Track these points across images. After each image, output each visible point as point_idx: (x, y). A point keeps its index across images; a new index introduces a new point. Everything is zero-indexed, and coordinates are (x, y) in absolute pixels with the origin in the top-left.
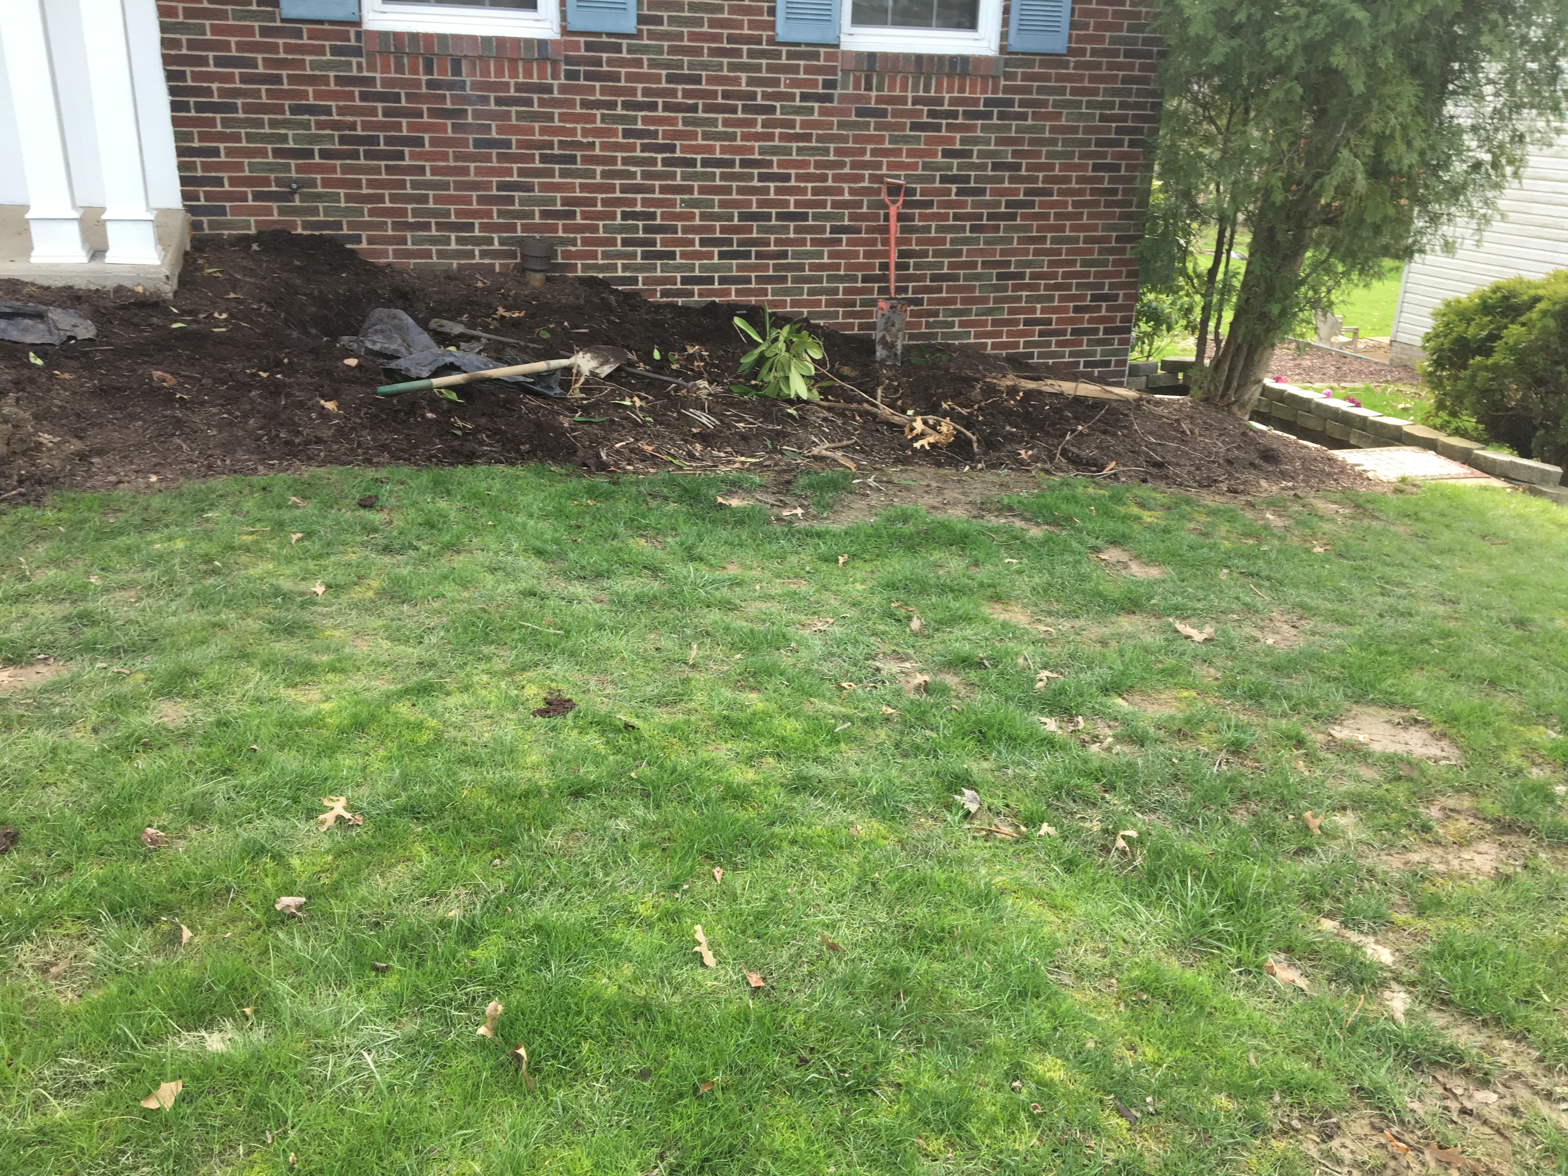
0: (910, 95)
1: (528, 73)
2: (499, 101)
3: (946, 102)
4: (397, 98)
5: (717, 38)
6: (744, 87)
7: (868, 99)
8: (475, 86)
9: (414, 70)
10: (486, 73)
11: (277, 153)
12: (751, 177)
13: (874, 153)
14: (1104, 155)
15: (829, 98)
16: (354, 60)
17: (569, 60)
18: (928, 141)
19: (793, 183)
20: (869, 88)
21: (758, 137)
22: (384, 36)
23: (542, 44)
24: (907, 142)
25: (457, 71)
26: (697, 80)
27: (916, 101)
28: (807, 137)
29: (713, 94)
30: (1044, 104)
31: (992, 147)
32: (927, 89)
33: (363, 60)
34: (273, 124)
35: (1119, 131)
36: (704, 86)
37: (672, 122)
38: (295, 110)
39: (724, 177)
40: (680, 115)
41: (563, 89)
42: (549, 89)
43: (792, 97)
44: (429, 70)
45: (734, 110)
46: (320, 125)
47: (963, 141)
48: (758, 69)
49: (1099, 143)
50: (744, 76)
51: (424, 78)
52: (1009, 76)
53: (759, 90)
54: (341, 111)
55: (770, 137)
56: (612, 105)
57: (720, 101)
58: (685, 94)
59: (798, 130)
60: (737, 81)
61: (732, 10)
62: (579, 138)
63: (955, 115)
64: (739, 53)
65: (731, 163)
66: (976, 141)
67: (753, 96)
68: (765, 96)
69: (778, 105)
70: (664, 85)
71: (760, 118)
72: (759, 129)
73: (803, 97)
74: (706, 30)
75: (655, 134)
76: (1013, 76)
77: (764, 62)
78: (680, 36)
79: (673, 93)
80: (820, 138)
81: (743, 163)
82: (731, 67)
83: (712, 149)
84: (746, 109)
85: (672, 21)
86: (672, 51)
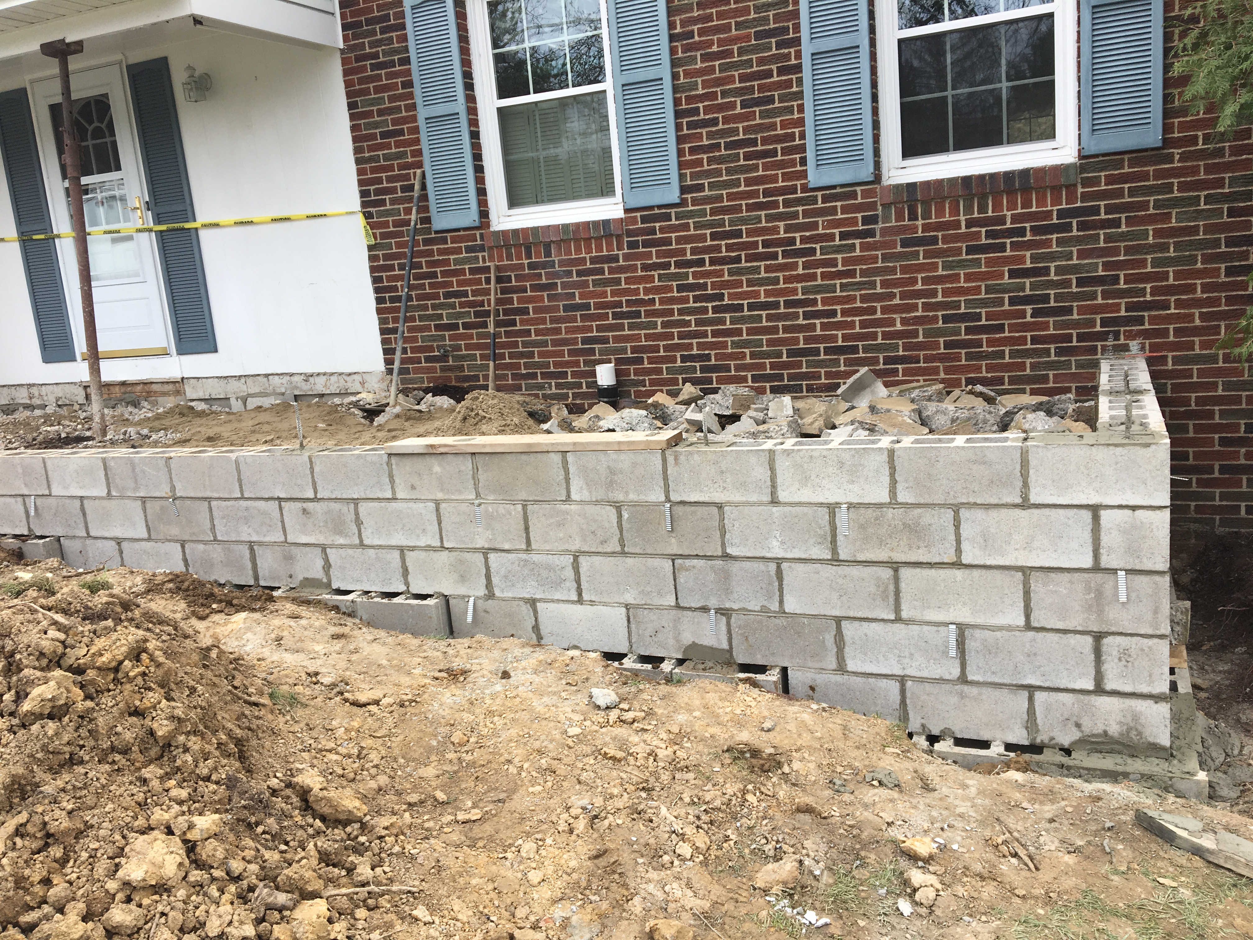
0: (962, 218)
1: (599, 249)
2: (580, 273)
3: (1009, 220)
4: (509, 279)
5: (753, 194)
6: (782, 235)
7: (915, 229)
8: (562, 263)
9: (519, 257)
10: (568, 252)
11: (437, 328)
12: (796, 316)
13: (925, 281)
15: (871, 233)
16: (480, 255)
17: (630, 233)
18: (989, 262)
19: (839, 318)
20: (913, 217)
21: (799, 278)
22: (496, 234)
23: (606, 223)
24: (965, 267)
25: (548, 254)
26: (738, 234)
27: (970, 224)
28: (851, 274)
29: (755, 245)
31: (1075, 262)
32: (983, 209)
33: (486, 254)
34: (434, 307)
36: (745, 239)
37: (720, 274)
38: (446, 295)
39: (769, 318)
40: (726, 267)
41: (626, 257)
43: (831, 237)
44: (529, 256)
45: (774, 256)
46: (462, 305)
47: (1035, 258)
48: (795, 215)
50: (781, 224)
51: (526, 262)
52: (1086, 182)
53: (797, 235)
54: (474, 293)
55: (813, 277)
56: (667, 266)
57: (761, 250)
58: (729, 248)
59: (840, 268)
60: (775, 230)
61: (766, 167)
62: (642, 296)
63: (1021, 232)
64: (775, 204)
65: (776, 305)
66: (1052, 257)
67: (792, 241)
68: (803, 240)
69: (818, 246)
70: (709, 243)
71: (800, 261)
72: (800, 271)
73: (843, 236)
74: (742, 188)
75: (704, 286)
76: (1095, 181)
77: (800, 209)
78: (720, 198)
79: (718, 249)
80: (863, 273)
81: (788, 304)
82: (769, 218)
83: (757, 294)
84: (785, 254)
85: (712, 186)
86: (713, 212)
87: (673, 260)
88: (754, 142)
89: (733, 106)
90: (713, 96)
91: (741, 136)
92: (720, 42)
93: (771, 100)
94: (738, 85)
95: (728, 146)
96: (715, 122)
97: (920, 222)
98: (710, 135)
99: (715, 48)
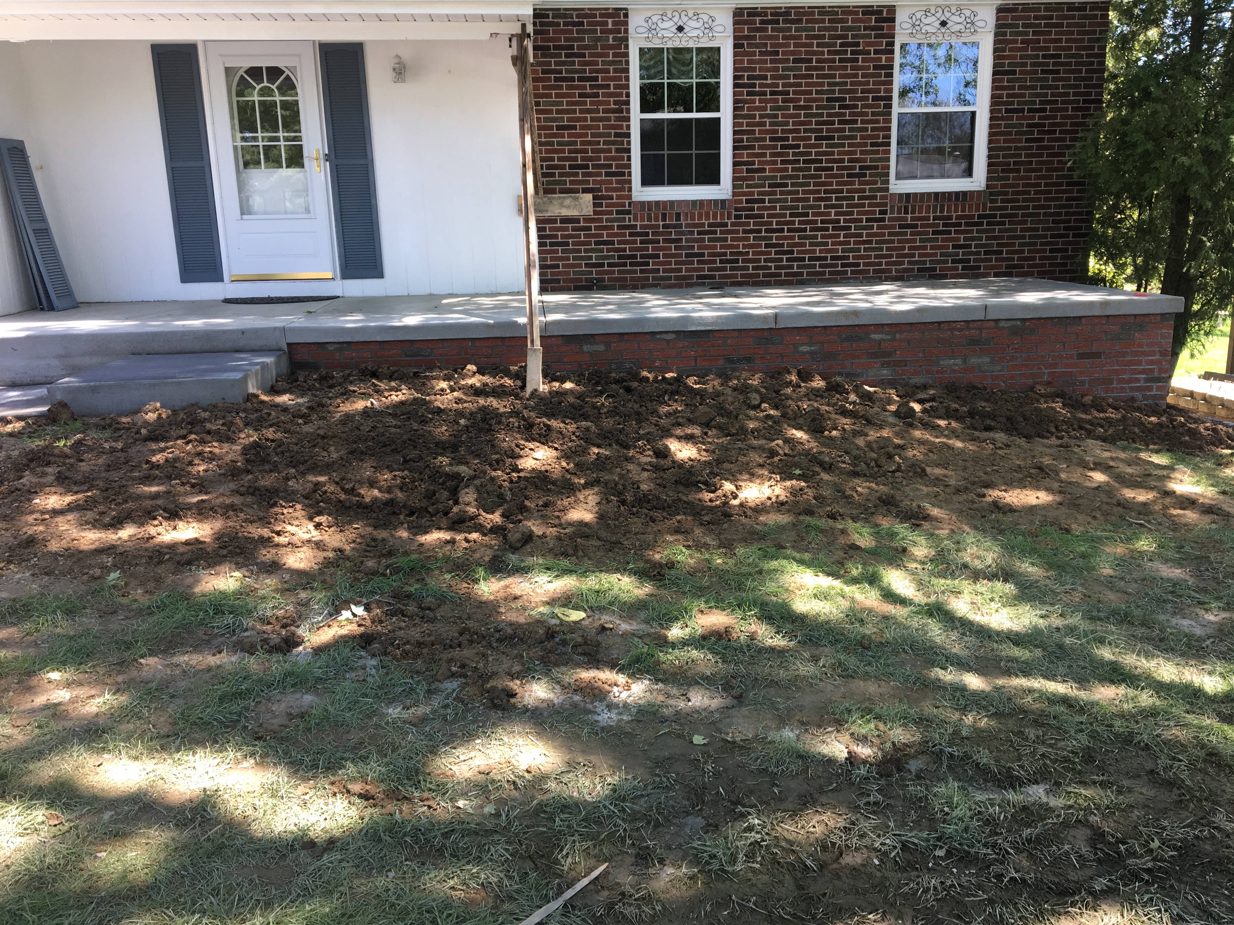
0: (931, 215)
1: (715, 217)
2: (699, 233)
3: (954, 218)
4: (647, 234)
5: (818, 192)
6: (833, 217)
7: (906, 219)
8: (687, 226)
9: (656, 220)
10: (693, 218)
11: (587, 265)
12: (836, 265)
13: (910, 248)
14: (1057, 243)
15: (883, 220)
16: (627, 216)
17: (736, 210)
18: (943, 240)
19: (861, 267)
20: (906, 212)
21: (840, 244)
22: (643, 203)
23: (723, 201)
24: (930, 242)
25: (678, 218)
26: (807, 215)
27: (935, 218)
28: (870, 242)
29: (816, 222)
30: (1016, 215)
31: (984, 242)
32: (942, 211)
33: (631, 216)
34: (586, 251)
35: (1065, 228)
36: (810, 218)
37: (793, 238)
38: (597, 243)
39: (821, 266)
40: (797, 234)
41: (733, 224)
42: (726, 225)
43: (861, 220)
44: (664, 219)
45: (827, 229)
46: (608, 250)
47: (965, 239)
48: (841, 206)
49: (1052, 236)
50: (833, 211)
51: (661, 223)
52: (992, 201)
53: (842, 218)
54: (619, 243)
55: (849, 243)
57: (819, 225)
58: (800, 223)
59: (864, 238)
60: (829, 214)
61: (827, 176)
62: (741, 250)
63: (959, 225)
64: (830, 199)
65: (825, 258)
66: (973, 239)
67: (838, 221)
68: (845, 221)
69: (853, 225)
70: (788, 219)
71: (842, 233)
72: (842, 239)
73: (868, 220)
74: (812, 188)
75: (782, 245)
76: (996, 201)
77: (845, 203)
78: (797, 192)
79: (793, 223)
80: (877, 242)
81: (833, 258)
82: (826, 207)
83: (814, 251)
84: (834, 229)
85: (793, 185)
86: (793, 200)
87: (764, 228)
88: (821, 161)
89: (810, 138)
90: (798, 131)
91: (813, 157)
92: (806, 100)
93: (833, 138)
94: (814, 126)
95: (805, 162)
96: (798, 146)
97: (909, 216)
98: (794, 154)
99: (802, 103)
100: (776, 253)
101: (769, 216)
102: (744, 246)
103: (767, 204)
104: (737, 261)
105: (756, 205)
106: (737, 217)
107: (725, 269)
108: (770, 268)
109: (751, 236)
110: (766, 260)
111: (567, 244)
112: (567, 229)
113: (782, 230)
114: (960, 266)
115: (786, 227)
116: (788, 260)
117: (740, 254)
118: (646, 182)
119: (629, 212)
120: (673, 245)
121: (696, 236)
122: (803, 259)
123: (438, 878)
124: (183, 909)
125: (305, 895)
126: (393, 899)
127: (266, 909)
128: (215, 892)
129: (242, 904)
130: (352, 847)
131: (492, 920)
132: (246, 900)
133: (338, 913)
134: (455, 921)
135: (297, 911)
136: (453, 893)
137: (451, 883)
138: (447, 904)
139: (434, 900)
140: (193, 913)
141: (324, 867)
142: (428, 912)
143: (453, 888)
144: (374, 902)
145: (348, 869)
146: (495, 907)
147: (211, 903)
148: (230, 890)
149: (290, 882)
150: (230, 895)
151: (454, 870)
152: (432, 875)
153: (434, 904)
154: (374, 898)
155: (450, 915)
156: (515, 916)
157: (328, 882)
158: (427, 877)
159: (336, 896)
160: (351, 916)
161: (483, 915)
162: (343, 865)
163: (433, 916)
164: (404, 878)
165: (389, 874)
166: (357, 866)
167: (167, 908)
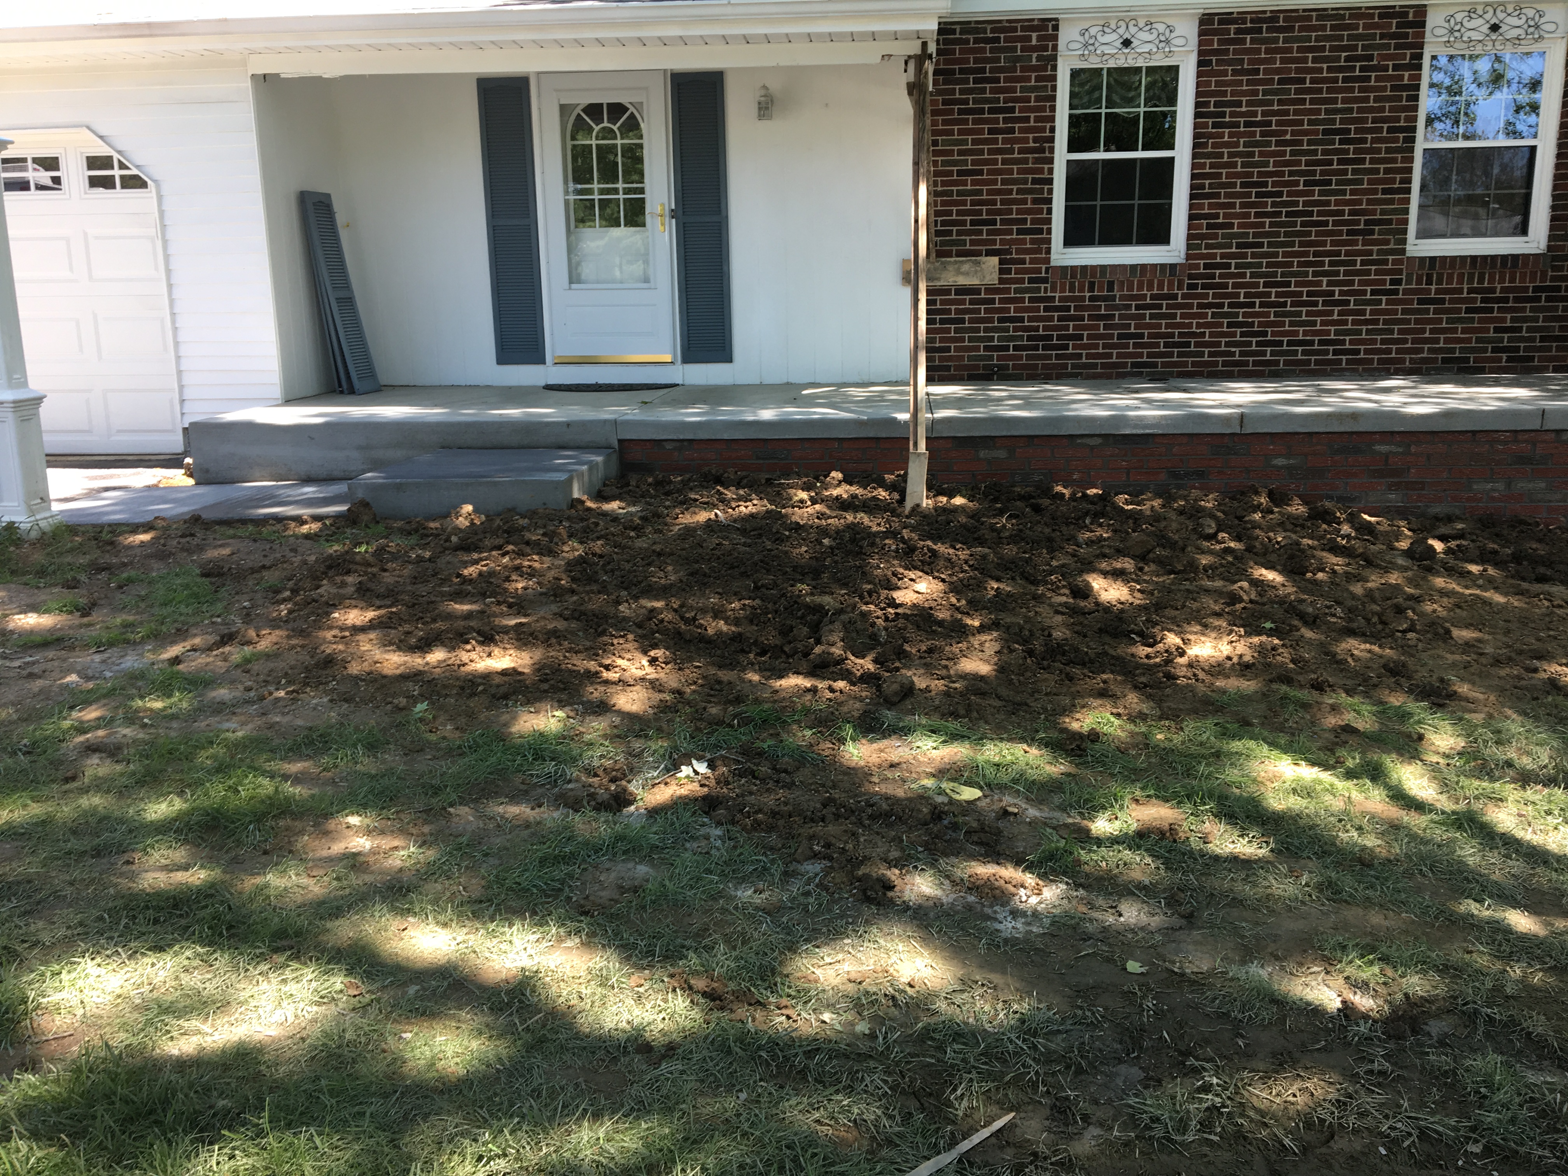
0: (1465, 286)
1: (1161, 287)
2: (1138, 307)
3: (1498, 290)
4: (1068, 309)
5: (1306, 254)
6: (1324, 287)
7: (1429, 291)
8: (1122, 298)
9: (1081, 290)
10: (1130, 288)
11: (986, 348)
12: (1327, 352)
13: (1432, 331)
15: (1396, 292)
16: (1043, 286)
17: (1190, 277)
18: (1481, 320)
19: (1362, 356)
21: (1333, 323)
22: (1064, 268)
23: (1173, 266)
24: (1462, 322)
25: (1111, 288)
26: (1288, 284)
27: (1471, 291)
28: (1376, 322)
29: (1300, 294)
31: (1541, 324)
32: (1481, 280)
33: (1049, 285)
34: (986, 330)
36: (1292, 289)
37: (1267, 315)
38: (1000, 320)
39: (1304, 353)
40: (1273, 310)
41: (1184, 296)
42: (1175, 297)
43: (1364, 293)
44: (1092, 289)
45: (1315, 304)
46: (1016, 329)
47: (1514, 320)
48: (1337, 273)
50: (1325, 279)
51: (1088, 295)
52: (1555, 268)
53: (1337, 289)
54: (1031, 319)
55: (1345, 322)
56: (1221, 305)
57: (1305, 298)
58: (1278, 295)
59: (1368, 317)
60: (1319, 284)
61: (1318, 234)
62: (1194, 330)
63: (1506, 300)
64: (1322, 264)
65: (1311, 343)
66: (1525, 320)
67: (1332, 293)
68: (1341, 293)
69: (1352, 299)
70: (1261, 289)
71: (1336, 309)
72: (1335, 317)
73: (1373, 293)
74: (1296, 249)
75: (1252, 324)
76: (1560, 268)
77: (1342, 269)
78: (1276, 255)
79: (1269, 295)
80: (1385, 322)
81: (1321, 343)
82: (1315, 274)
83: (1296, 333)
84: (1325, 303)
85: (1270, 245)
86: (1269, 265)
87: (1227, 301)
88: (1311, 214)
89: (1297, 183)
90: (1281, 174)
91: (1301, 208)
92: (1293, 133)
93: (1329, 183)
94: (1303, 168)
95: (1288, 214)
96: (1280, 194)
97: (1433, 287)
98: (1274, 205)
99: (1288, 137)
100: (1243, 334)
101: (1235, 286)
102: (1199, 325)
103: (1233, 270)
104: (1188, 345)
105: (1218, 272)
106: (1191, 287)
107: (1171, 355)
108: (1233, 354)
109: (1210, 312)
110: (1227, 344)
111: (962, 321)
112: (963, 302)
113: (1252, 305)
114: (1504, 356)
115: (1257, 301)
116: (1258, 344)
117: (1194, 335)
118: (1070, 241)
119: (1045, 280)
120: (1102, 323)
121: (1133, 311)
122: (1281, 343)
123: (800, 1107)
124: (499, 1110)
125: (639, 1110)
126: (746, 1126)
127: (594, 1123)
128: (536, 1093)
129: (566, 1112)
130: (696, 1057)
131: (869, 1167)
132: (570, 1108)
133: (680, 1136)
134: (821, 1163)
135: (631, 1129)
136: (818, 1127)
137: (817, 1115)
138: (811, 1141)
139: (796, 1134)
140: (511, 1116)
141: (662, 1078)
142: (788, 1147)
143: (818, 1121)
144: (723, 1127)
145: (691, 1083)
146: (871, 1152)
147: (531, 1106)
148: (553, 1094)
149: (622, 1091)
150: (552, 1100)
151: (820, 1099)
152: (793, 1102)
153: (796, 1139)
154: (722, 1122)
155: (815, 1155)
156: (896, 1166)
157: (667, 1097)
158: (786, 1104)
159: (677, 1115)
160: (695, 1142)
161: (856, 1160)
162: (685, 1077)
163: (794, 1153)
164: (758, 1102)
165: (740, 1094)
166: (702, 1081)
167: (481, 1107)
